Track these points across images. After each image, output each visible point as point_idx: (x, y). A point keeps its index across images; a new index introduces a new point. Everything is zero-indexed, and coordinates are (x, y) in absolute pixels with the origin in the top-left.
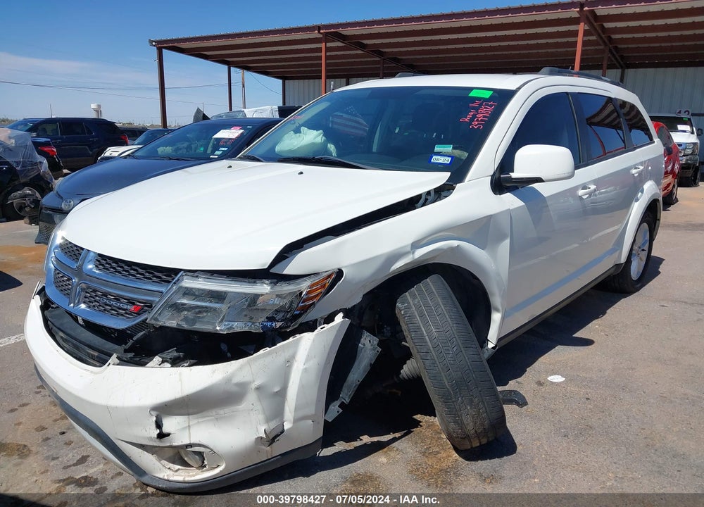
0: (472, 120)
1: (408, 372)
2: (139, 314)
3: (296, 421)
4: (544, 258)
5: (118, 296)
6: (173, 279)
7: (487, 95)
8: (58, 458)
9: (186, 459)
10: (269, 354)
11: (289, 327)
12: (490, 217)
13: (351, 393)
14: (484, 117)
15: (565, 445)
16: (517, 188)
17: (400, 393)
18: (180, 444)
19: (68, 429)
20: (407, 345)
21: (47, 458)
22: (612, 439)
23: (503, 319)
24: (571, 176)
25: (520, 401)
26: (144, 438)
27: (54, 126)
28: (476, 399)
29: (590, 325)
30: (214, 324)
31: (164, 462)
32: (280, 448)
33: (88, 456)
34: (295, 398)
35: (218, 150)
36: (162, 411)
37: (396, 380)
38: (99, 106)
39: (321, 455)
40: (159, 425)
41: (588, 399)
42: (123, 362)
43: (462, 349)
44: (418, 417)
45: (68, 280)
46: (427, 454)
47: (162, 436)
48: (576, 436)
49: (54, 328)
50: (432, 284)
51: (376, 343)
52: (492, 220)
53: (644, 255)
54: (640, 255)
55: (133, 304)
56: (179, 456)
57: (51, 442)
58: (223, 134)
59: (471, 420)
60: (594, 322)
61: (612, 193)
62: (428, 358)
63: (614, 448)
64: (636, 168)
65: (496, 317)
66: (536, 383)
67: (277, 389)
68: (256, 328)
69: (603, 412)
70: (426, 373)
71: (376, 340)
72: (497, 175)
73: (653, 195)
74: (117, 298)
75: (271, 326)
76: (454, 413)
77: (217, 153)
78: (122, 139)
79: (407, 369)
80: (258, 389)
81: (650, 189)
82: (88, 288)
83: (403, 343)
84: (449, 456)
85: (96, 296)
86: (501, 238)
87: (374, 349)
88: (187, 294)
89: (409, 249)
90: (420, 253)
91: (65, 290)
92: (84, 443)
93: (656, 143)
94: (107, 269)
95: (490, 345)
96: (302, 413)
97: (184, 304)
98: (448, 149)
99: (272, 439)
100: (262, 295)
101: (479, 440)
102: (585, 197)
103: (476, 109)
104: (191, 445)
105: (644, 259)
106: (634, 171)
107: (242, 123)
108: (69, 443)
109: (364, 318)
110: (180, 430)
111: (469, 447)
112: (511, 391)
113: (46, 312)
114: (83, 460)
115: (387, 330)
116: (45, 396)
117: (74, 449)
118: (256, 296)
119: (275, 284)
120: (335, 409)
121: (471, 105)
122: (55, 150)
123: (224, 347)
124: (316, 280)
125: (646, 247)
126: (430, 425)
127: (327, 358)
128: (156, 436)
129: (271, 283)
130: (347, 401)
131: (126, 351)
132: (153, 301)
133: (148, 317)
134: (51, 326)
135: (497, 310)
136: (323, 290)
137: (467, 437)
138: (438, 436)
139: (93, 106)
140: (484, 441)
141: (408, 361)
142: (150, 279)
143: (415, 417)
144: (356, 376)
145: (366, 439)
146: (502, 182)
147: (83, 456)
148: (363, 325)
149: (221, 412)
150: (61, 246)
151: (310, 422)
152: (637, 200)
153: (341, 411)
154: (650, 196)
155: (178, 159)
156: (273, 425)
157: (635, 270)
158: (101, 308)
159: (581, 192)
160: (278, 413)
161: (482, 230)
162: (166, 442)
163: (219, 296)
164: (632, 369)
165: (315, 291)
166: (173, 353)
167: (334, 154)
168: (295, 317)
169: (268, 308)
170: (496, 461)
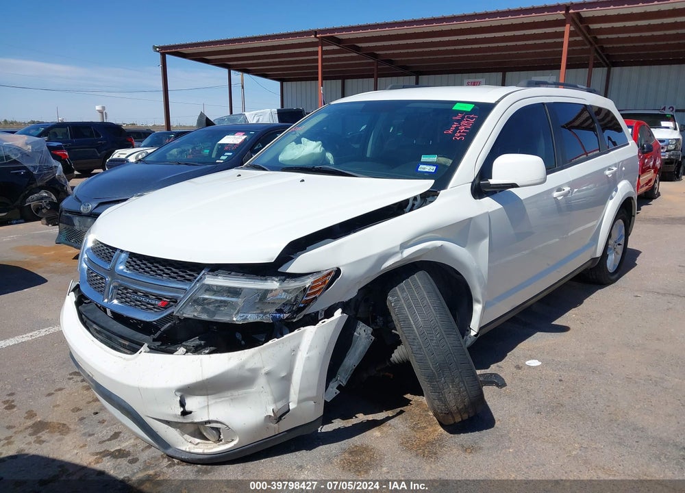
0: (455, 132)
1: (399, 357)
2: (165, 308)
3: (300, 402)
4: (527, 252)
5: (147, 292)
6: (195, 278)
7: (469, 108)
8: (94, 434)
9: (205, 434)
10: (277, 344)
11: (295, 318)
12: (471, 219)
13: (348, 376)
14: (466, 129)
15: (538, 420)
16: (495, 192)
17: (392, 376)
18: (200, 420)
19: (101, 410)
20: (396, 332)
21: (84, 434)
22: (580, 415)
23: (484, 309)
24: (544, 181)
25: (499, 382)
26: (169, 415)
27: (64, 130)
28: (457, 379)
29: (567, 314)
30: (231, 315)
31: (187, 436)
32: (286, 425)
33: (120, 432)
34: (299, 382)
35: (224, 155)
36: (186, 391)
37: (388, 364)
38: (104, 108)
39: (323, 431)
40: (182, 404)
41: (560, 380)
42: (153, 350)
43: (445, 336)
44: (408, 396)
45: (102, 279)
46: (415, 429)
47: (185, 413)
48: (548, 412)
49: (88, 321)
50: (419, 280)
51: (370, 332)
52: (472, 222)
53: (620, 249)
54: (616, 250)
55: (161, 299)
56: (199, 431)
57: (86, 421)
58: (228, 140)
59: (454, 398)
60: (571, 311)
61: (592, 190)
62: (415, 344)
63: (581, 423)
64: (609, 170)
65: (477, 308)
66: (515, 367)
67: (283, 374)
68: (267, 319)
69: (574, 392)
70: (414, 357)
71: (370, 330)
72: (477, 182)
73: (628, 193)
74: (146, 295)
75: (280, 317)
76: (438, 391)
77: (223, 158)
78: (128, 141)
79: (397, 355)
80: (267, 374)
81: (624, 188)
82: (120, 285)
83: (393, 331)
84: (436, 431)
85: (127, 293)
86: (480, 238)
87: (368, 338)
88: (208, 290)
89: (398, 249)
90: (407, 252)
91: (99, 287)
92: (115, 421)
93: (630, 145)
94: (137, 270)
95: (473, 333)
96: (305, 395)
97: (206, 299)
98: (434, 158)
99: (279, 417)
100: (272, 290)
101: (461, 416)
102: (559, 198)
103: (459, 121)
104: (209, 422)
105: (620, 253)
106: (607, 172)
107: (245, 128)
108: (102, 422)
109: (360, 310)
110: (200, 409)
111: (452, 422)
112: (491, 374)
113: (80, 307)
114: (116, 436)
115: (380, 320)
116: (77, 381)
117: (107, 426)
118: (267, 292)
119: (284, 281)
120: (333, 391)
121: (454, 118)
122: (67, 154)
123: (239, 336)
124: (318, 277)
125: (622, 242)
126: (419, 404)
127: (327, 348)
128: (180, 414)
129: (279, 280)
130: (344, 383)
131: (154, 340)
132: (179, 297)
133: (174, 310)
134: (85, 319)
135: (478, 302)
136: (324, 286)
137: (450, 413)
138: (426, 413)
139: (98, 108)
140: (466, 416)
141: (398, 347)
142: (175, 278)
143: (405, 396)
144: (352, 361)
145: (361, 417)
146: (481, 189)
147: (115, 433)
148: (358, 316)
149: (236, 393)
150: (92, 249)
151: (312, 403)
152: (612, 198)
153: (338, 392)
154: (624, 194)
155: (186, 164)
156: (280, 405)
157: (612, 262)
158: (132, 303)
159: (555, 194)
160: (284, 395)
161: (463, 231)
162: (188, 419)
163: (235, 292)
164: (603, 354)
165: (316, 286)
166: (195, 341)
167: (332, 162)
168: (300, 310)
169: (277, 302)
170: (477, 434)
